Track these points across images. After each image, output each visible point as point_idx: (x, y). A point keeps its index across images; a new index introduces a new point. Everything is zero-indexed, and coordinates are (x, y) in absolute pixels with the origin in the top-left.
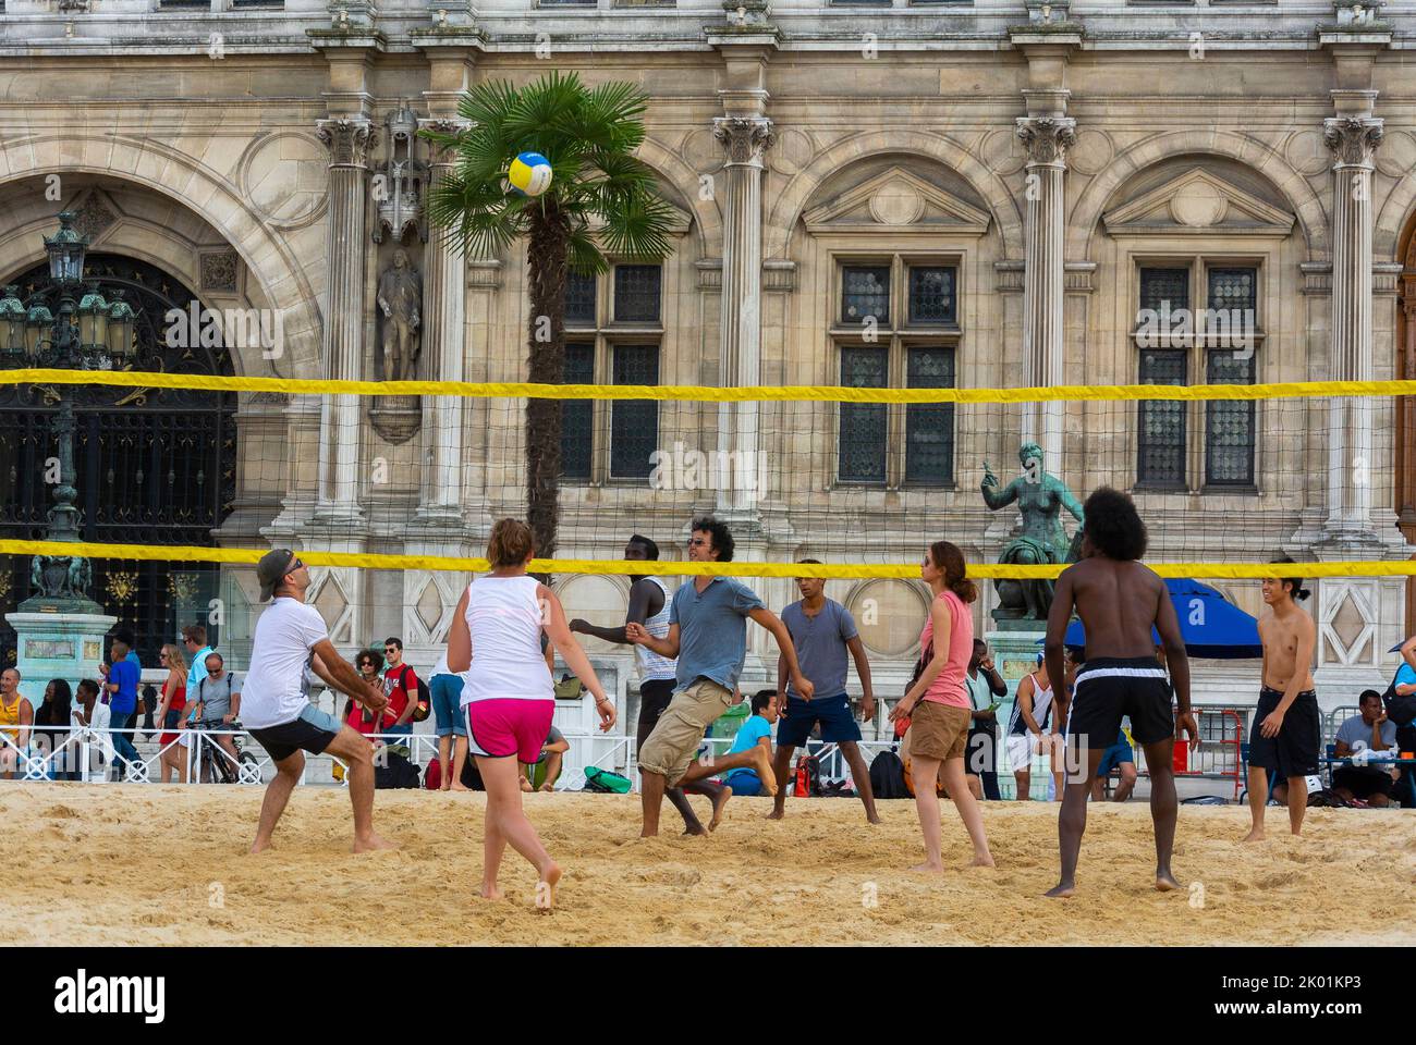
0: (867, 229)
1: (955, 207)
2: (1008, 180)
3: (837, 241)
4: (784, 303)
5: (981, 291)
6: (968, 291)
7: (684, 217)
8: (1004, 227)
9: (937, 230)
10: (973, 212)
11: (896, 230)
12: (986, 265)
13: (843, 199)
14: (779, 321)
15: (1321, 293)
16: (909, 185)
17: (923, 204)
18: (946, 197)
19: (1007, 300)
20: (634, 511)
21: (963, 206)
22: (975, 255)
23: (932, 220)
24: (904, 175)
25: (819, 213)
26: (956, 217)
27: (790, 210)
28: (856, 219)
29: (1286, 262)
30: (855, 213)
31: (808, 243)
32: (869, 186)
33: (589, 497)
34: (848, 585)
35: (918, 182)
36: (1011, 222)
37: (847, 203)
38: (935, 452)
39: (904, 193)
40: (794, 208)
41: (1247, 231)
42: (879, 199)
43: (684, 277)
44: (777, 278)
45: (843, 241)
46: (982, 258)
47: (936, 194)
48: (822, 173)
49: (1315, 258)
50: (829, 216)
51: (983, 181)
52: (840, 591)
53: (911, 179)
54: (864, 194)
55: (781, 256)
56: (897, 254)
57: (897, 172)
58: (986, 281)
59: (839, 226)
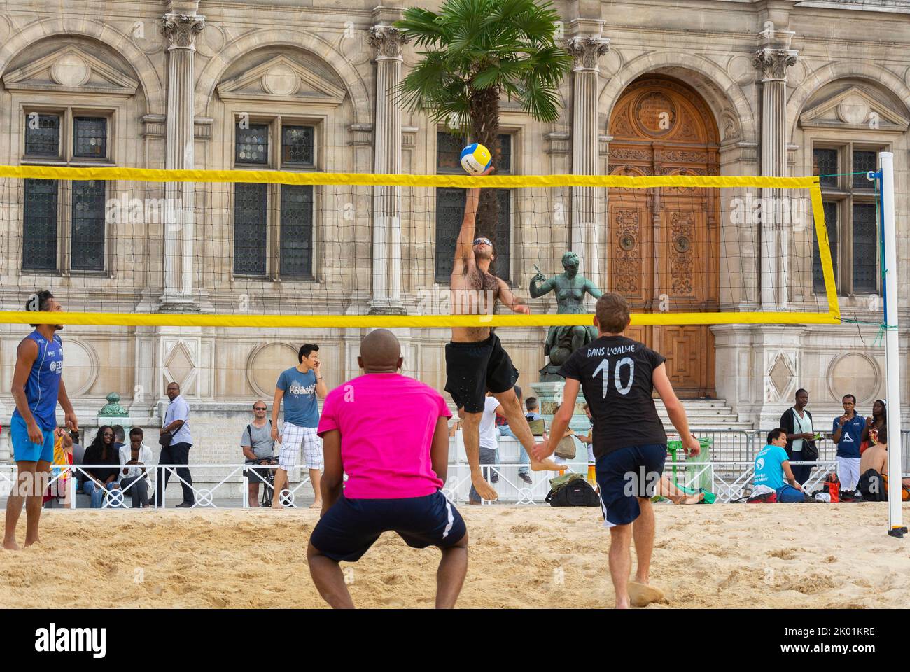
0: (261, 98)
1: (321, 84)
2: (358, 67)
3: (239, 105)
4: (205, 147)
5: (337, 144)
6: (329, 144)
7: (133, 84)
8: (356, 100)
9: (310, 100)
10: (335, 89)
11: (282, 99)
12: (340, 126)
13: (245, 76)
14: (202, 161)
15: (562, 153)
16: (290, 68)
17: (300, 81)
18: (316, 78)
19: (359, 151)
20: (95, 294)
21: (327, 85)
22: (333, 119)
23: (305, 93)
24: (287, 61)
25: (228, 84)
26: (322, 92)
27: (210, 81)
28: (253, 91)
29: (535, 131)
30: (251, 86)
31: (218, 105)
32: (263, 68)
33: (62, 285)
34: (250, 348)
35: (297, 67)
36: (360, 97)
37: (248, 78)
38: (299, 255)
39: (287, 73)
40: (213, 81)
41: (513, 110)
42: (270, 77)
43: (130, 126)
44: (200, 129)
45: (242, 105)
46: (337, 121)
47: (308, 75)
48: (232, 57)
49: (557, 130)
50: (235, 87)
51: (342, 67)
52: (244, 353)
53: (292, 64)
54: (259, 73)
55: (203, 114)
56: (280, 116)
57: (283, 58)
58: (341, 137)
59: (242, 95)
